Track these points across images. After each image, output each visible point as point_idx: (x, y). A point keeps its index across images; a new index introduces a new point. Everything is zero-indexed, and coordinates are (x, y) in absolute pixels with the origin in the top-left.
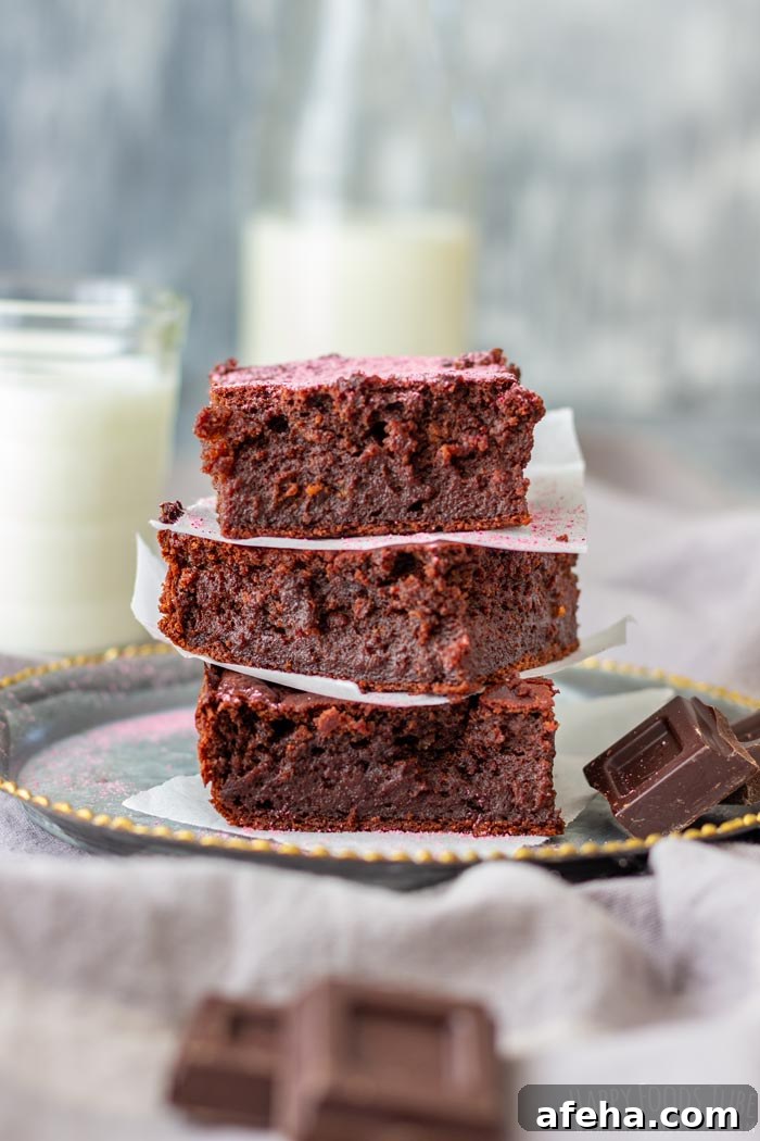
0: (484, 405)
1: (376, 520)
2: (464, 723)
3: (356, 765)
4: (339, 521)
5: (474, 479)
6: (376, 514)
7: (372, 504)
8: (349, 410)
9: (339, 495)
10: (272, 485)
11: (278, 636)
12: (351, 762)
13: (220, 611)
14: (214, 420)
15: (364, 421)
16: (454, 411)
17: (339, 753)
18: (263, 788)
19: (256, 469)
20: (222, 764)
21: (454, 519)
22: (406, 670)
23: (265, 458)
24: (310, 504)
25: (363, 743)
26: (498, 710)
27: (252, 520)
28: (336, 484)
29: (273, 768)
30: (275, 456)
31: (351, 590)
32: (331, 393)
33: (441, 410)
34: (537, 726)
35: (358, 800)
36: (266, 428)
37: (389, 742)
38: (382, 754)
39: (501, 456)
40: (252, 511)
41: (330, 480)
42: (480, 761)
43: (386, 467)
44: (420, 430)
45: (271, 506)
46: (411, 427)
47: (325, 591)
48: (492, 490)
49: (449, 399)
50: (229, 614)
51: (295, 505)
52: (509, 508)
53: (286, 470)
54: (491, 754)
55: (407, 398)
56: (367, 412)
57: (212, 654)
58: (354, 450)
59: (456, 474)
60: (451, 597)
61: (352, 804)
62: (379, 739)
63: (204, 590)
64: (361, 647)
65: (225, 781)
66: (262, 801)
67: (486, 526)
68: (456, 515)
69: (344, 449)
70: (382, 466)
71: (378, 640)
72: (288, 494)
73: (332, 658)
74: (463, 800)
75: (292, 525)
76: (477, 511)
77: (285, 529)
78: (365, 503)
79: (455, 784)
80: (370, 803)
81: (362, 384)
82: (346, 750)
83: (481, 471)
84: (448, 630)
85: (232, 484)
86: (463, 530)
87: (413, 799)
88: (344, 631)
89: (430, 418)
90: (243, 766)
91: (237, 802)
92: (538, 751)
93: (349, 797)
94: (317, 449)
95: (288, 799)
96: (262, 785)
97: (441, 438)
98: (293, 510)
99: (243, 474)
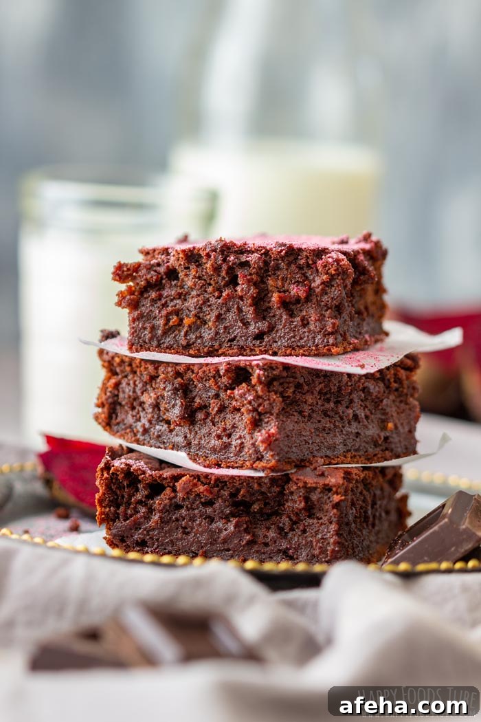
0: (308, 266)
1: (231, 345)
2: (281, 493)
3: (205, 519)
4: (206, 344)
5: (298, 319)
6: (232, 340)
7: (229, 333)
8: (212, 265)
9: (207, 326)
10: (162, 316)
11: (166, 426)
12: (201, 516)
13: (133, 408)
14: (125, 269)
15: (223, 274)
16: (287, 269)
17: (194, 509)
18: (140, 531)
19: (152, 305)
20: (112, 511)
21: (284, 346)
22: (240, 451)
23: (160, 297)
24: (187, 331)
25: (210, 503)
26: (301, 484)
27: (147, 340)
28: (205, 318)
29: (147, 517)
30: (167, 297)
31: (210, 394)
32: (201, 252)
33: (277, 268)
34: (329, 498)
35: (206, 544)
36: (164, 277)
37: (227, 503)
38: (222, 512)
39: (319, 302)
40: (147, 334)
41: (201, 315)
42: (295, 523)
43: (238, 307)
44: (262, 282)
45: (160, 332)
46: (255, 278)
47: (194, 394)
48: (312, 327)
49: (283, 260)
50: (138, 411)
51: (177, 332)
52: (323, 341)
53: (172, 307)
54: (302, 518)
55: (253, 258)
56: (225, 267)
57: (126, 438)
58: (216, 294)
59: (287, 314)
60: (269, 399)
61: (202, 547)
62: (220, 500)
63: (124, 392)
64: (214, 434)
65: (113, 523)
66: (139, 541)
67: (306, 353)
68: (286, 344)
69: (211, 293)
70: (236, 306)
71: (225, 430)
72: (171, 323)
73: (196, 442)
74: (279, 550)
75: (175, 346)
76: (301, 341)
77: (170, 349)
78: (224, 332)
79: (273, 537)
80: (214, 547)
81: (222, 247)
82: (198, 508)
83: (304, 313)
84: (265, 423)
85: (134, 315)
86: (290, 355)
87: (244, 546)
88: (205, 423)
89: (270, 273)
90: (127, 514)
91: (122, 540)
92: (331, 517)
93: (199, 542)
94: (194, 293)
95: (157, 540)
96: (140, 529)
97: (277, 287)
98: (176, 336)
99: (143, 308)
